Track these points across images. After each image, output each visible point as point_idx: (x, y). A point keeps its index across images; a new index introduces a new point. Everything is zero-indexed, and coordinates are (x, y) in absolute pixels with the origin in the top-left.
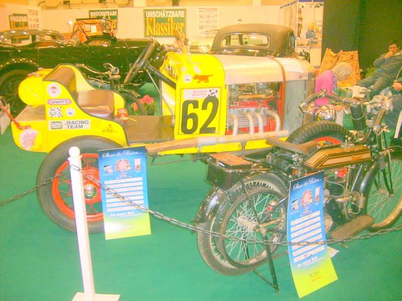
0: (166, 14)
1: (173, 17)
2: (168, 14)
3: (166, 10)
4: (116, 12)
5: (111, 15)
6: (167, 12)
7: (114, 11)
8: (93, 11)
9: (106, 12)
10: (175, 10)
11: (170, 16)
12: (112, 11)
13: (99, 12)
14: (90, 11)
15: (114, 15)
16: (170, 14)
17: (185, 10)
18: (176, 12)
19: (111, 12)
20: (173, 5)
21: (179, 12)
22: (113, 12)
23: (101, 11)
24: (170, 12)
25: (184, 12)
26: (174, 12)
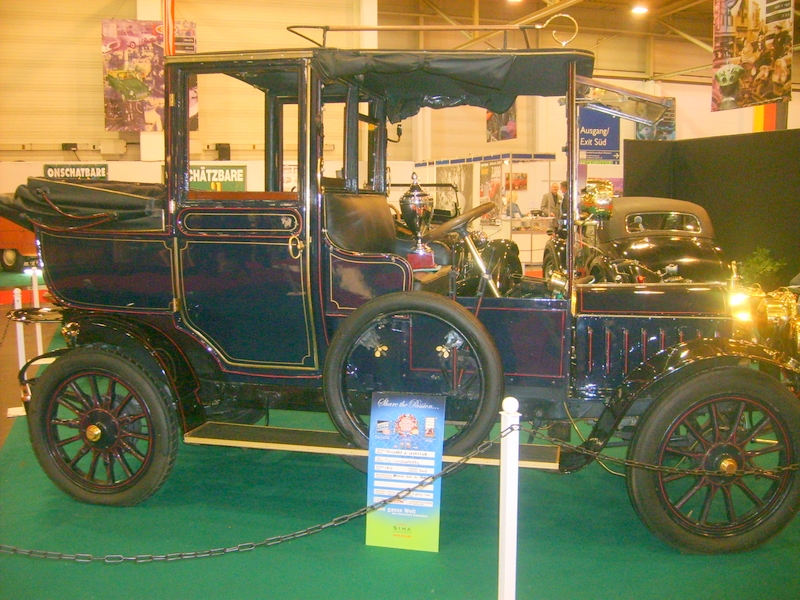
0: (207, 175)
1: (222, 180)
2: (212, 175)
3: (208, 167)
4: (104, 169)
5: (93, 174)
6: (209, 172)
7: (101, 167)
8: (52, 167)
9: (83, 170)
10: (224, 168)
11: (214, 179)
12: (94, 167)
13: (67, 170)
14: (47, 167)
15: (98, 175)
16: (215, 176)
17: (244, 168)
18: (227, 171)
19: (93, 169)
20: (220, 159)
21: (233, 171)
22: (98, 169)
23: (72, 167)
24: (215, 171)
25: (241, 171)
26: (222, 171)
